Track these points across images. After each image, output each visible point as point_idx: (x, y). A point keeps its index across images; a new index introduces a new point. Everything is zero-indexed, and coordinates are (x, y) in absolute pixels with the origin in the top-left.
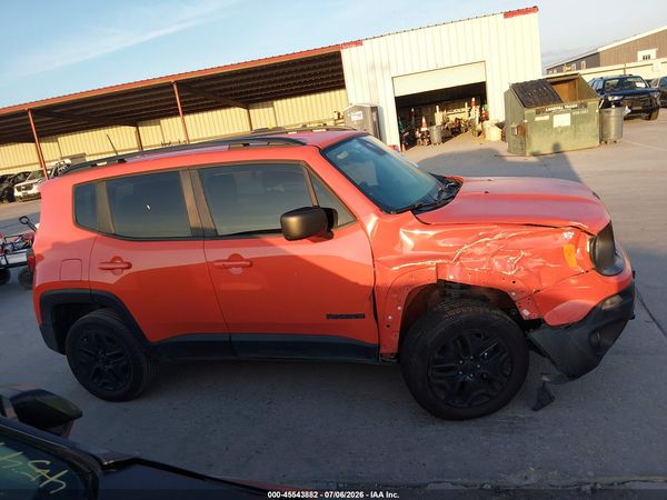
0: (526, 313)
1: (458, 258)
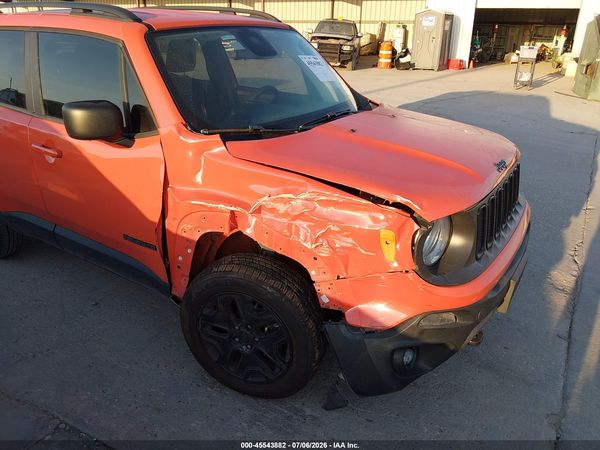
0: (325, 299)
1: (258, 211)
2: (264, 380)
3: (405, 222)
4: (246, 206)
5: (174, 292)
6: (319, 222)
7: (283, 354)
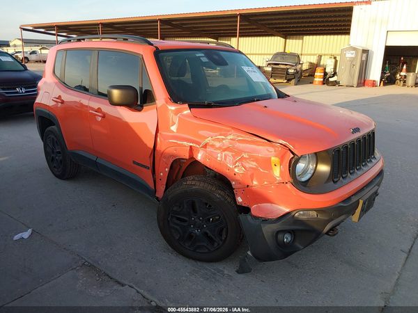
0: (239, 199)
1: (205, 146)
2: (207, 251)
3: (286, 153)
4: (199, 143)
5: (157, 195)
6: (237, 152)
7: (221, 235)
